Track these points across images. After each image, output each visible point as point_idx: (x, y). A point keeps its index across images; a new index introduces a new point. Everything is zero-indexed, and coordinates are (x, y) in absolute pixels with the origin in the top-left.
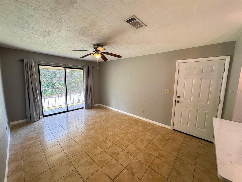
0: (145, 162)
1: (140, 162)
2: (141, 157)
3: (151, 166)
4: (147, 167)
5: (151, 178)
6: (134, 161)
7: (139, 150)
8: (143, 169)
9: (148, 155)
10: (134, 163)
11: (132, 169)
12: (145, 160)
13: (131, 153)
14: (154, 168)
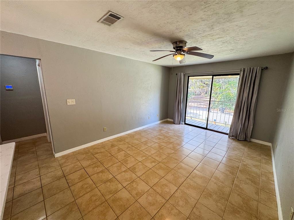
0: (115, 197)
1: (117, 191)
2: (124, 194)
3: (106, 202)
4: (107, 198)
5: (94, 198)
6: (120, 185)
7: (136, 194)
8: (106, 192)
9: (125, 206)
10: (116, 185)
11: (110, 182)
12: (117, 198)
13: (132, 185)
14: (102, 205)
